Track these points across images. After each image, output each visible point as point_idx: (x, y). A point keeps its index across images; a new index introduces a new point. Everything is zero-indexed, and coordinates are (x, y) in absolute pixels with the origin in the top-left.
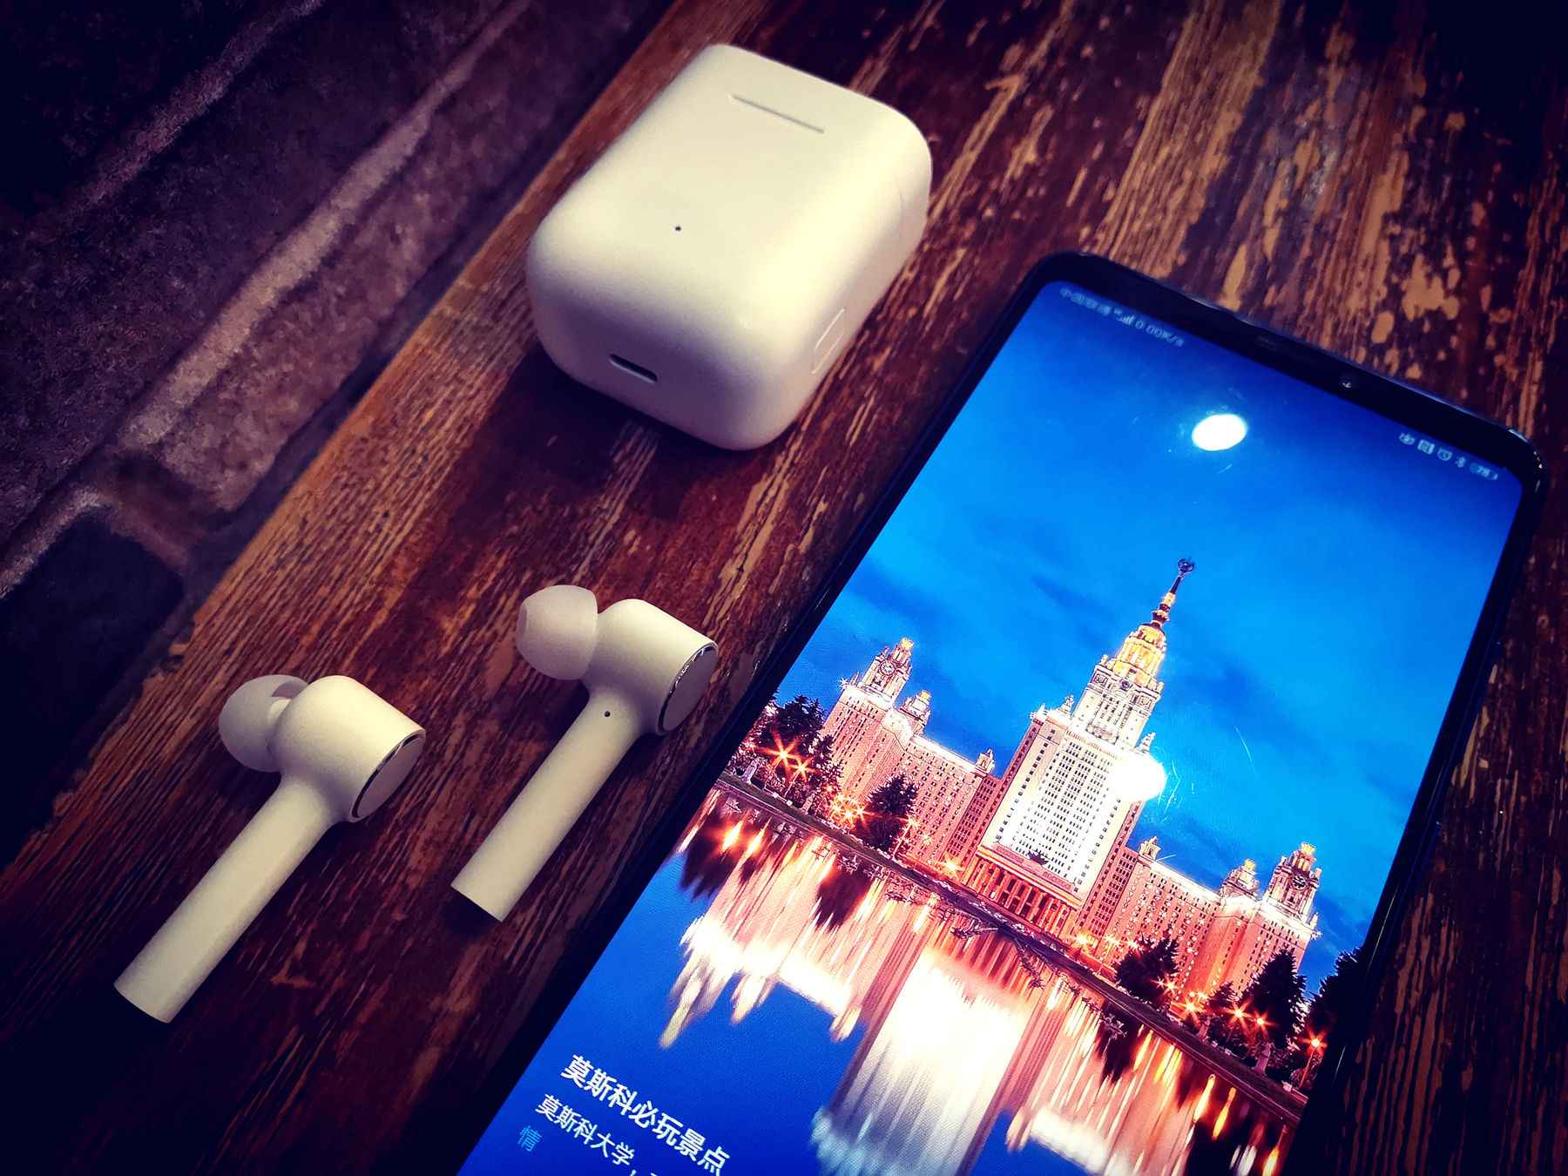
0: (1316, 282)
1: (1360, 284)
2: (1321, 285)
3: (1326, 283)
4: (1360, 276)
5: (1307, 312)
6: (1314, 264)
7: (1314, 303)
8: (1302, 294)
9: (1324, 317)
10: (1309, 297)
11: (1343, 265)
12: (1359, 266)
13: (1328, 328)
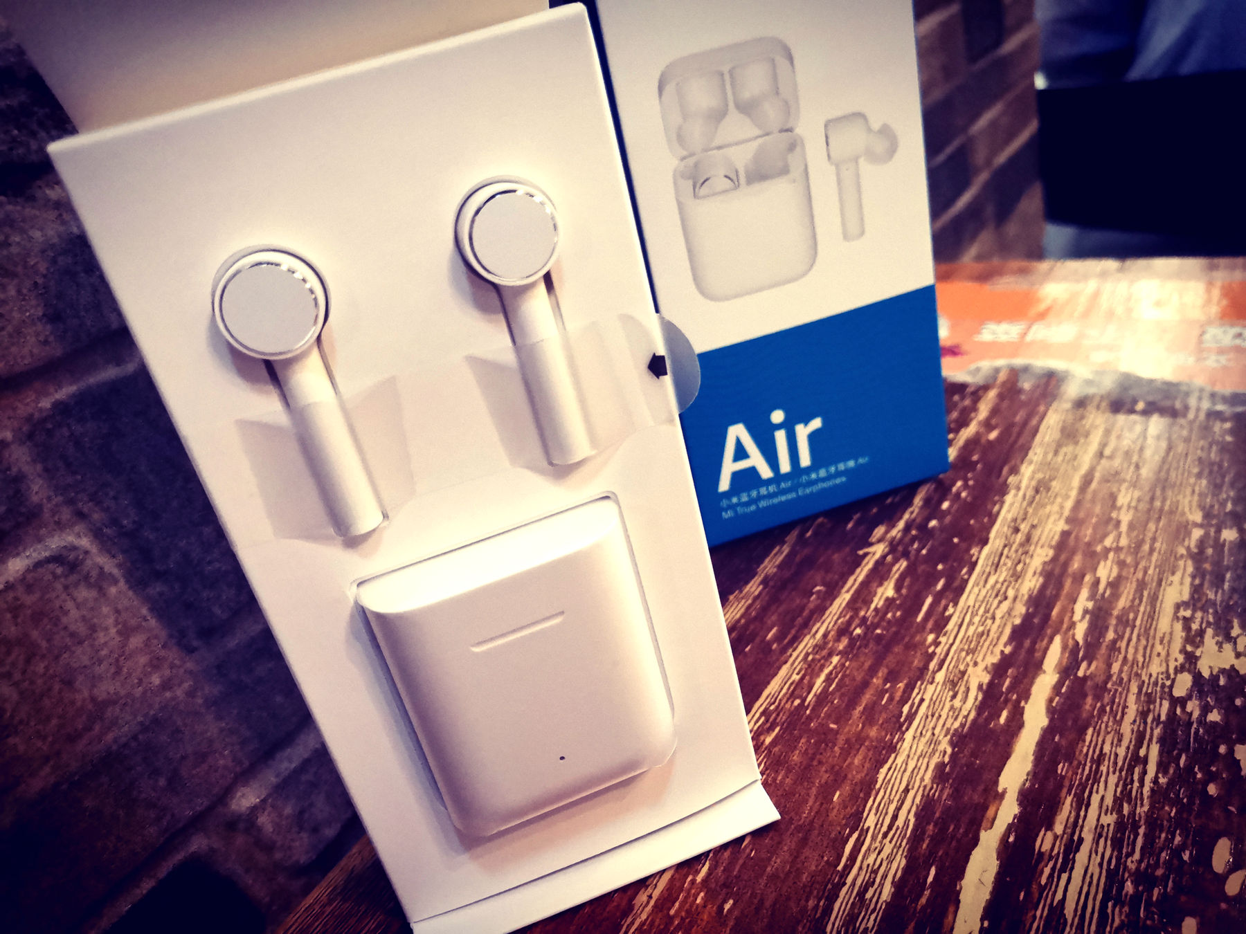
0: (1121, 657)
1: (1159, 655)
2: (1125, 658)
3: (1130, 657)
4: (1158, 648)
5: (1114, 678)
6: (1119, 643)
7: (1121, 671)
8: (1109, 666)
9: (1130, 681)
10: (1116, 667)
11: (1143, 642)
12: (1157, 642)
13: (1134, 688)
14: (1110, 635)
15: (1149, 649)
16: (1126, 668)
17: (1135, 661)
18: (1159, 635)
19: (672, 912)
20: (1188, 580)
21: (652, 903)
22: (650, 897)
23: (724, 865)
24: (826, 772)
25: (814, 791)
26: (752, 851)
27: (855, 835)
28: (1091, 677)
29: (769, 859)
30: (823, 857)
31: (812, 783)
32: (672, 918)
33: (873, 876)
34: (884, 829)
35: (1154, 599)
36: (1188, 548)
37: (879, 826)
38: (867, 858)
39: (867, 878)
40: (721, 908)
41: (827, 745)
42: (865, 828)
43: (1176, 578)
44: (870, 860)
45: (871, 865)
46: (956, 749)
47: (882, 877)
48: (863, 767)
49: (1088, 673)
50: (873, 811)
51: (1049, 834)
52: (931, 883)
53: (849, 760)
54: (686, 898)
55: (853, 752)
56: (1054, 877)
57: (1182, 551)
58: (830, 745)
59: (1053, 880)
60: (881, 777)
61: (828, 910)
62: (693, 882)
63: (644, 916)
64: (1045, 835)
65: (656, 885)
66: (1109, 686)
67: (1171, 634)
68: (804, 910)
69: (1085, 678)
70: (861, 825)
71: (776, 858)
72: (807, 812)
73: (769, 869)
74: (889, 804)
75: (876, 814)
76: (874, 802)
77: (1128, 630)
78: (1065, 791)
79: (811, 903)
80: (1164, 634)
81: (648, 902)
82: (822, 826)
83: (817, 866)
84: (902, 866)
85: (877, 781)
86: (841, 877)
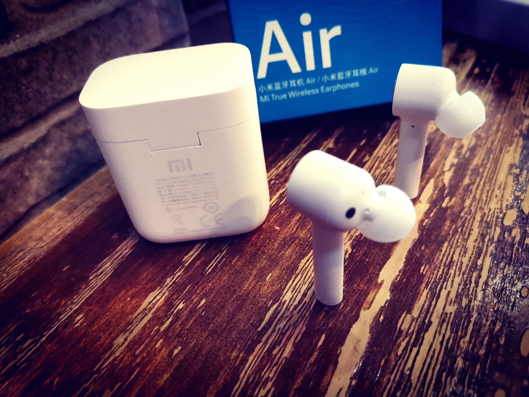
0: (472, 196)
2: (474, 197)
3: (478, 196)
4: (497, 192)
5: (466, 209)
6: (471, 187)
7: (471, 205)
8: (464, 201)
9: (476, 212)
10: (468, 202)
11: (487, 188)
12: (497, 187)
13: (478, 218)
14: (466, 181)
15: (490, 192)
16: (474, 204)
17: (480, 199)
18: (498, 183)
19: (137, 352)
20: (519, 150)
21: (126, 343)
22: (126, 339)
23: (182, 320)
24: (266, 259)
25: (255, 272)
26: (203, 311)
27: (275, 306)
28: (452, 207)
29: (213, 318)
30: (250, 320)
31: (254, 266)
32: (136, 357)
33: (281, 337)
34: (296, 303)
35: (496, 161)
36: (521, 131)
37: (293, 300)
38: (279, 324)
39: (276, 338)
40: (171, 352)
41: (270, 241)
42: (283, 301)
43: (512, 148)
44: (281, 325)
45: (281, 329)
46: (355, 250)
47: (287, 338)
48: (291, 258)
49: (449, 205)
50: (291, 289)
51: (408, 315)
52: (320, 346)
53: (282, 252)
54: (150, 342)
55: (287, 247)
56: (407, 350)
57: (517, 132)
58: (272, 240)
59: (406, 353)
60: (301, 265)
61: (244, 361)
62: (158, 330)
63: (117, 354)
64: (405, 317)
65: (132, 331)
66: (462, 214)
67: (506, 183)
68: (228, 359)
69: (447, 208)
70: (281, 298)
71: (218, 318)
72: (246, 286)
73: (211, 325)
74: (303, 285)
75: (292, 292)
76: (293, 283)
77: (478, 179)
78: (423, 285)
79: (234, 354)
80: (501, 183)
81: (123, 343)
82: (254, 297)
83: (244, 326)
84: (302, 331)
85: (298, 268)
86: (259, 336)
